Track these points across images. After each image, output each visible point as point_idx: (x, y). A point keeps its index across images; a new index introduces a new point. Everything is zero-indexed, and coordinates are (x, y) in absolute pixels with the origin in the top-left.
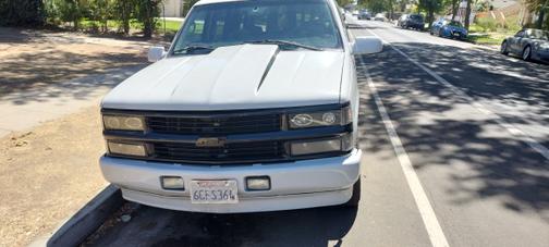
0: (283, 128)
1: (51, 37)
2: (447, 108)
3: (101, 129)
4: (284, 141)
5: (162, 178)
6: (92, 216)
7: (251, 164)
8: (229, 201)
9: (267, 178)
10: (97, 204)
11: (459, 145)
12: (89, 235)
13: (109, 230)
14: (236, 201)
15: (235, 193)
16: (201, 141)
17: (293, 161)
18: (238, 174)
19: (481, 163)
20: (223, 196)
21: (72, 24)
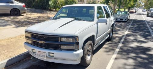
0: (59, 41)
1: (48, 12)
2: (145, 42)
3: (25, 36)
4: (59, 44)
5: (32, 49)
6: (23, 56)
7: (51, 49)
8: (44, 58)
9: (53, 53)
10: (25, 53)
11: (137, 54)
12: (21, 60)
13: (26, 60)
14: (45, 58)
15: (45, 56)
16: (40, 42)
17: (61, 50)
18: (47, 51)
19: (139, 62)
20: (43, 56)
21: (55, 9)
